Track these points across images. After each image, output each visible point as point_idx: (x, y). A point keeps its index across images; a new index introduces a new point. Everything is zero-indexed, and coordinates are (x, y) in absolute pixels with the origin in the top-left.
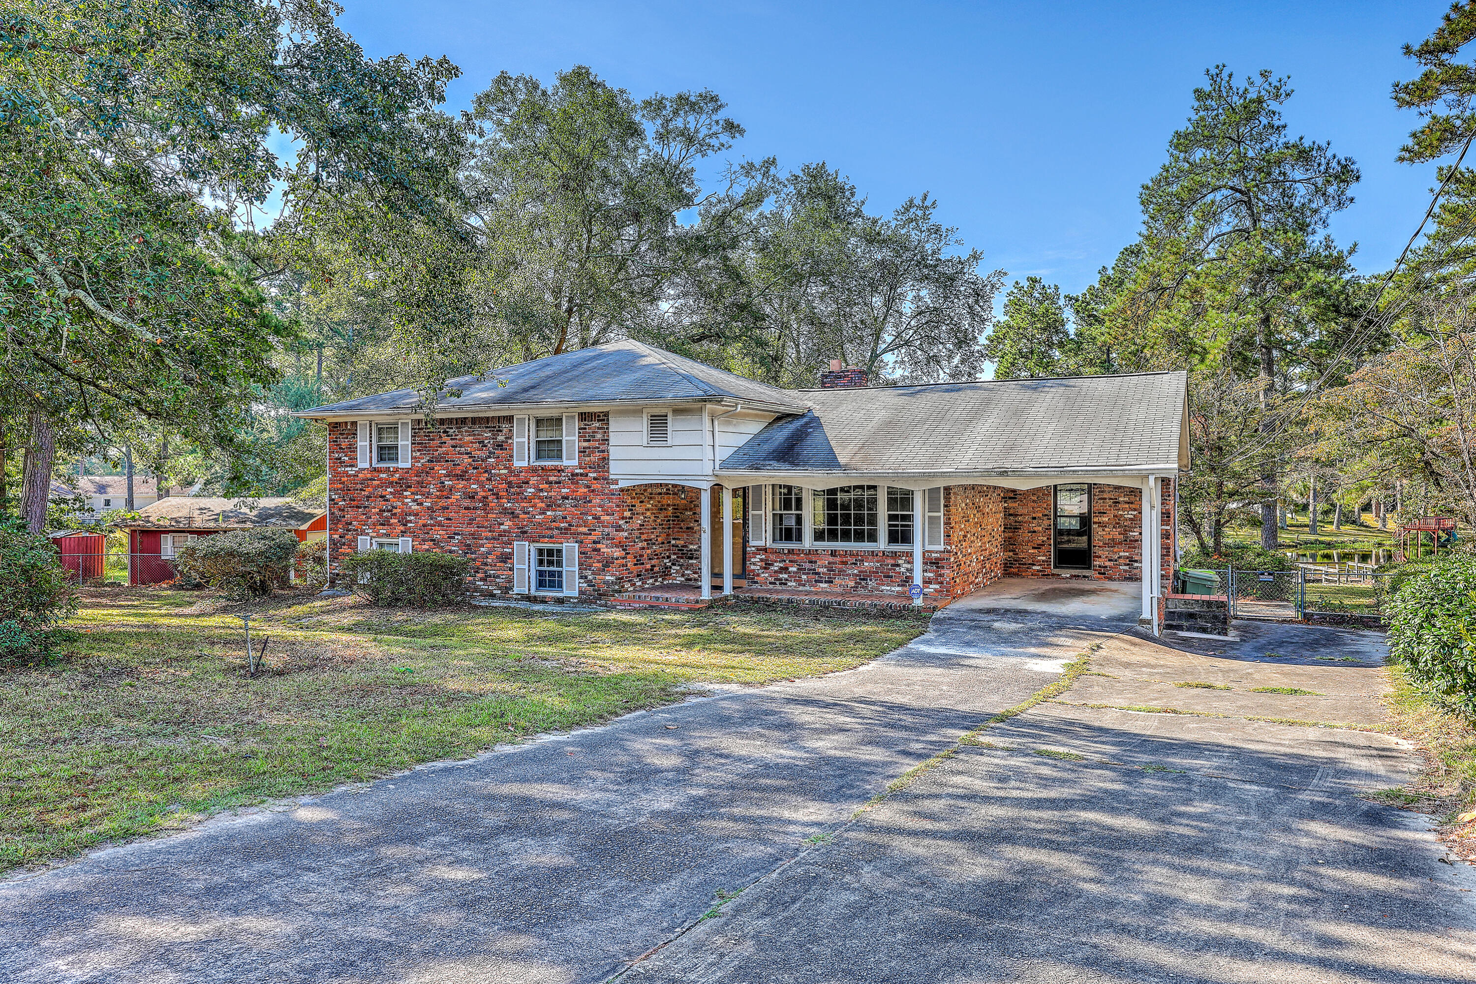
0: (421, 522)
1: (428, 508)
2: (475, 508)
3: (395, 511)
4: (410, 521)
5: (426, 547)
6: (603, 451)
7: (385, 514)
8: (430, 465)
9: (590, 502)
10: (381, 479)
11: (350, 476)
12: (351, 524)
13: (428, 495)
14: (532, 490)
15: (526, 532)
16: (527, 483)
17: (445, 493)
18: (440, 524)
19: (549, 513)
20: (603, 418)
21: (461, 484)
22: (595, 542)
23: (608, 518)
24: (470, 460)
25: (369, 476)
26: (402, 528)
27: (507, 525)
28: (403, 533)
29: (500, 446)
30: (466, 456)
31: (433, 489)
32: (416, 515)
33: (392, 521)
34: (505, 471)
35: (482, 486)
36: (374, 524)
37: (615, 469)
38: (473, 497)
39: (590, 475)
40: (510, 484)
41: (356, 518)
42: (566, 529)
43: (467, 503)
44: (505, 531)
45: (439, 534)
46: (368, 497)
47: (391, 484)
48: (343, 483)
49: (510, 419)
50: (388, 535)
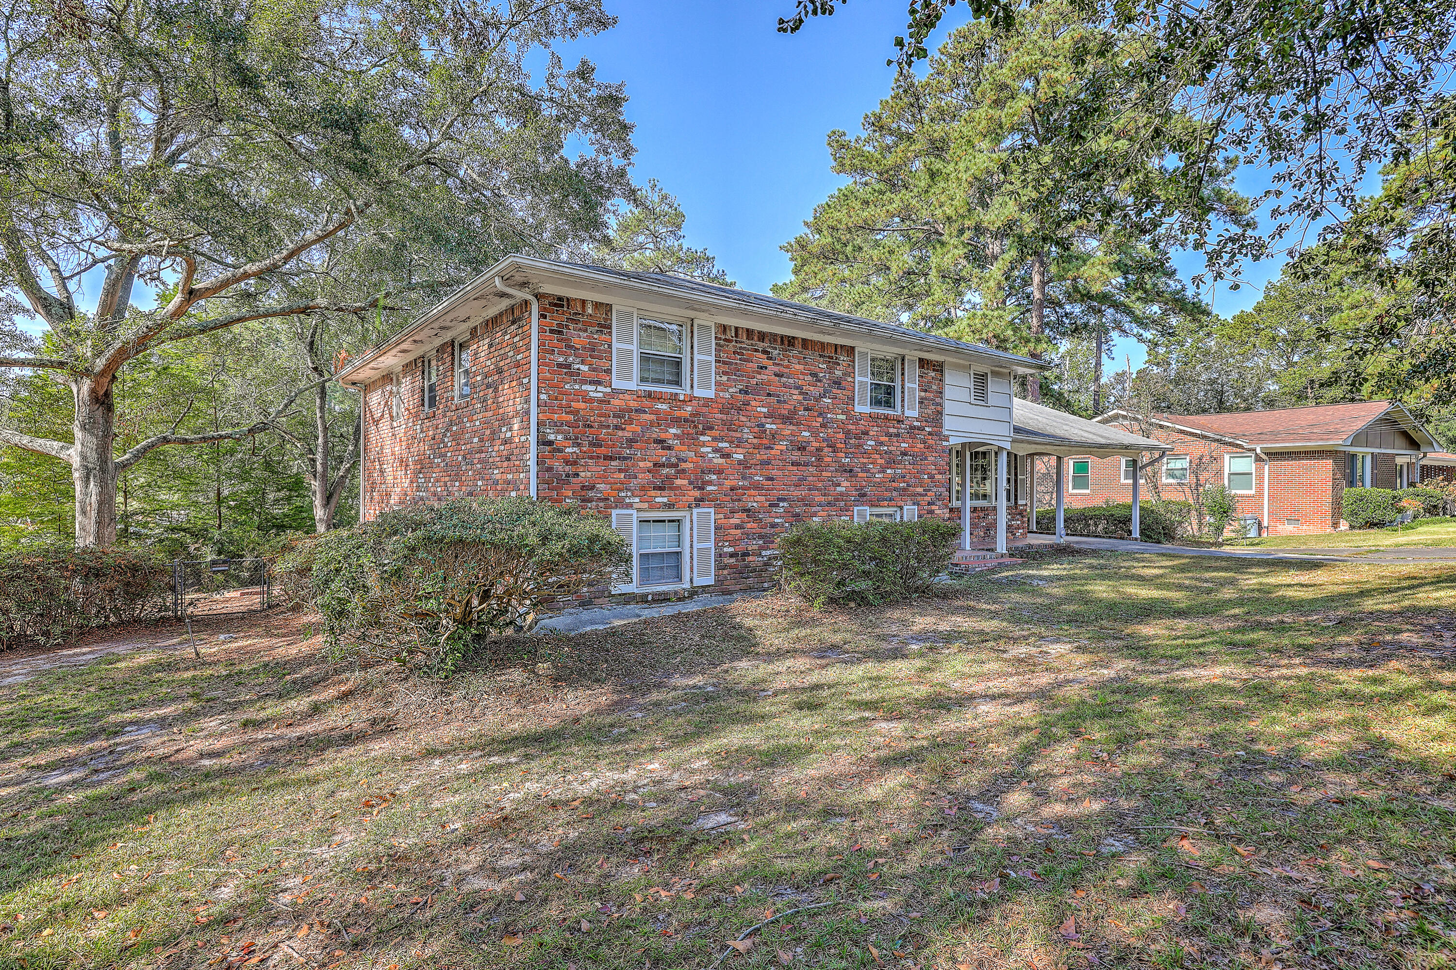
0: (728, 484)
1: (740, 462)
2: (806, 464)
3: (684, 466)
4: (710, 483)
5: (735, 521)
6: (937, 404)
7: (665, 471)
8: (742, 397)
9: (926, 459)
10: (657, 412)
11: (591, 400)
12: (592, 488)
13: (739, 443)
14: (873, 443)
15: (864, 495)
16: (867, 433)
17: (765, 441)
18: (757, 487)
19: (889, 471)
20: (939, 368)
21: (788, 430)
22: (929, 504)
23: (940, 476)
24: (801, 397)
25: (633, 404)
26: (697, 494)
27: (845, 485)
28: (699, 502)
29: (837, 383)
30: (796, 392)
31: (747, 435)
32: (719, 472)
33: (678, 482)
34: (844, 417)
35: (815, 434)
36: (643, 488)
37: (949, 424)
38: (804, 448)
39: (927, 429)
40: (847, 433)
41: (603, 478)
42: (904, 489)
43: (796, 456)
44: (842, 494)
45: (755, 501)
46: (631, 441)
47: (677, 421)
48: (576, 412)
49: (851, 350)
50: (670, 506)
